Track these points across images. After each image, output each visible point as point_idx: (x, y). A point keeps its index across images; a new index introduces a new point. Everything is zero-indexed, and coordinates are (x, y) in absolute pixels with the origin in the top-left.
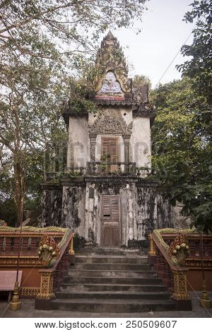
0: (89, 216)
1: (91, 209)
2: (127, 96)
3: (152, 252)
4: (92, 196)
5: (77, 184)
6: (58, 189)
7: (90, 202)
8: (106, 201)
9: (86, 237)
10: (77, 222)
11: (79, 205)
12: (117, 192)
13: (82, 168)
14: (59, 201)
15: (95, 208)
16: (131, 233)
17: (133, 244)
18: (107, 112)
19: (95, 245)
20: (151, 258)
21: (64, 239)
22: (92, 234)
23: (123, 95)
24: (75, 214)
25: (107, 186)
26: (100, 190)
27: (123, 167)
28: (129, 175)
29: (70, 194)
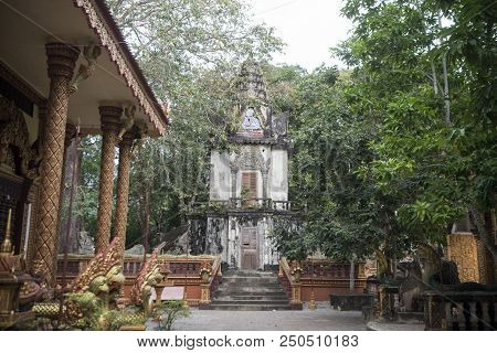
0: (231, 245)
1: (233, 238)
2: (266, 133)
3: (281, 274)
4: (233, 228)
5: (220, 216)
6: (202, 219)
7: (233, 233)
8: (246, 232)
9: (229, 262)
10: (220, 249)
11: (222, 234)
12: (255, 224)
13: (224, 201)
14: (204, 229)
15: (237, 238)
16: (266, 259)
17: (268, 267)
18: (248, 149)
19: (236, 269)
20: (280, 278)
21: (215, 264)
22: (234, 260)
23: (262, 132)
24: (218, 241)
25: (247, 219)
26: (241, 223)
27: (260, 202)
28: (267, 209)
29: (214, 225)
